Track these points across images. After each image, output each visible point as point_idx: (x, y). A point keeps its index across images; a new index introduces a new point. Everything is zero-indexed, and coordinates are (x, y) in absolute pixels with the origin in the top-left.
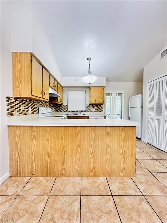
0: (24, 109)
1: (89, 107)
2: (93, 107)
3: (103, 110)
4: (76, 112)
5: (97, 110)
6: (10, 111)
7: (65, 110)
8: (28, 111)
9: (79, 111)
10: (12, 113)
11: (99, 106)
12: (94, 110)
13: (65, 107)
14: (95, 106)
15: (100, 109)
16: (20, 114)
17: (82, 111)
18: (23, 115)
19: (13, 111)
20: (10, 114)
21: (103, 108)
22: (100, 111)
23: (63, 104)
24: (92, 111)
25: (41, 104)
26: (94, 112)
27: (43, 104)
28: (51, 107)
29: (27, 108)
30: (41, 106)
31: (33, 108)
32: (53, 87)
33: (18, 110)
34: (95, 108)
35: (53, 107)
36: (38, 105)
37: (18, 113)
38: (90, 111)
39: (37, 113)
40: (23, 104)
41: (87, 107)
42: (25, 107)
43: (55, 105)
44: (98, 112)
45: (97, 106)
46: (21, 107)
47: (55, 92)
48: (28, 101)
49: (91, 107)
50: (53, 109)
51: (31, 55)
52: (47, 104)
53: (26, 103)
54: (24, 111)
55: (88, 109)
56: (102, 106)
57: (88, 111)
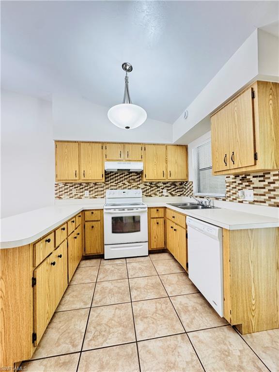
1: (234, 185)
2: (245, 184)
5: (262, 198)
6: (58, 195)
8: (84, 195)
10: (61, 196)
11: (272, 178)
12: (249, 194)
14: (255, 181)
15: (277, 193)
16: (70, 197)
18: (75, 198)
19: (62, 195)
20: (58, 198)
23: (189, 181)
24: (241, 200)
25: (115, 185)
26: (250, 203)
27: (121, 184)
28: (154, 188)
29: (82, 192)
30: (115, 187)
31: (94, 192)
32: (120, 159)
33: (68, 194)
34: (254, 188)
35: (162, 187)
36: (107, 186)
37: (68, 197)
38: (238, 200)
39: (103, 198)
40: (75, 188)
41: (228, 184)
42: (77, 191)
43: (174, 184)
44: (267, 204)
45: (262, 179)
46: (73, 191)
47: (132, 163)
48: (84, 184)
49: (239, 184)
50: (161, 190)
51: (56, 141)
52: (135, 184)
53: (80, 186)
54: (77, 195)
55: (232, 192)
57: (231, 199)
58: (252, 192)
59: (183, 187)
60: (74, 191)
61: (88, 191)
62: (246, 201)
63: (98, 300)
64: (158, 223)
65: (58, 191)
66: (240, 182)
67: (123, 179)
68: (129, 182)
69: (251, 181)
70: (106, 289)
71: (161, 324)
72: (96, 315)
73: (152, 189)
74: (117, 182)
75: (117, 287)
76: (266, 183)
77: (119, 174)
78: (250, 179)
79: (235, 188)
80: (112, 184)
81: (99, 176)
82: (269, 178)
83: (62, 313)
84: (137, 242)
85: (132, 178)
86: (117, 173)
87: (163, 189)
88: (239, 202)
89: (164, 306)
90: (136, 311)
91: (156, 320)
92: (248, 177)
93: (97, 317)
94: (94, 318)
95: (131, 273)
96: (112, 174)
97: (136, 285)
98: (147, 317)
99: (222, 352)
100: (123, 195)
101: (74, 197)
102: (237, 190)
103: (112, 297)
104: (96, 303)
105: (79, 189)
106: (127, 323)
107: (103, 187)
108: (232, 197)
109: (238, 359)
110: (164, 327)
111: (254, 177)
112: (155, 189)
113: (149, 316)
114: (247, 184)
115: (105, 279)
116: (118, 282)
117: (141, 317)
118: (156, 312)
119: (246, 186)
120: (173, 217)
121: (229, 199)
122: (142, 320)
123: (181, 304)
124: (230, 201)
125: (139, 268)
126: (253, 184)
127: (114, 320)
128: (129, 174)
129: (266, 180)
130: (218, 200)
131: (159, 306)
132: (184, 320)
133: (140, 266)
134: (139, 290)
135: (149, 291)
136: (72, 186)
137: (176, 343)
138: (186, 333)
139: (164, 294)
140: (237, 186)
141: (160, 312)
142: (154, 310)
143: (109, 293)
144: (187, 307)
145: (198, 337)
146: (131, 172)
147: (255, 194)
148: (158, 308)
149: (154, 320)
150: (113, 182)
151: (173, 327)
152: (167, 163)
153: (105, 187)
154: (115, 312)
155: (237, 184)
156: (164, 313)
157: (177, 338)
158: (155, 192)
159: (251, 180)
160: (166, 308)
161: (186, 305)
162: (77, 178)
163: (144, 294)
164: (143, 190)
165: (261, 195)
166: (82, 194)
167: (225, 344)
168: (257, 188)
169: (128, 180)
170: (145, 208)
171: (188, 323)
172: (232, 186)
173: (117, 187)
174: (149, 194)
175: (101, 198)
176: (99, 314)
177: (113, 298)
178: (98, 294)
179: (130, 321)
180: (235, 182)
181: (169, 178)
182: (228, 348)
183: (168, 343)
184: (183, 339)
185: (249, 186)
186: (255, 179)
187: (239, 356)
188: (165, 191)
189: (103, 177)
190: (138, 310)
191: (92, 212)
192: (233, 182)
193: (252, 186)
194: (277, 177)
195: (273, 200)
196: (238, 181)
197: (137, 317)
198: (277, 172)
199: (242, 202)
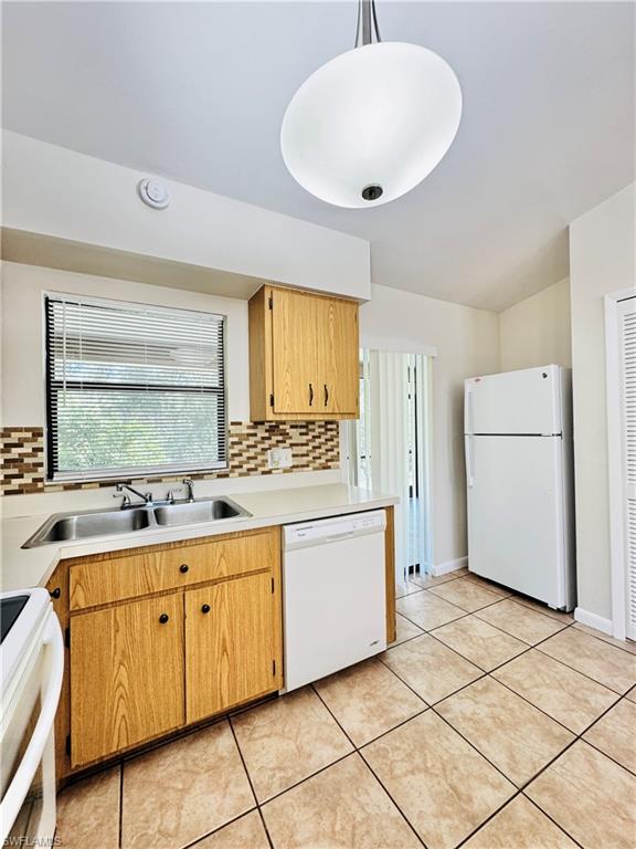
1: (251, 441)
2: (275, 439)
3: (336, 458)
4: (143, 488)
5: (304, 460)
7: (28, 479)
9: (173, 475)
11: (318, 430)
12: (282, 456)
13: (27, 449)
14: (292, 432)
15: (323, 450)
17: (198, 476)
21: (340, 439)
22: (322, 461)
24: (266, 469)
26: (285, 471)
34: (292, 445)
38: (261, 469)
41: (236, 439)
44: (310, 468)
45: (304, 430)
49: (263, 438)
55: (246, 455)
56: (331, 430)
57: (244, 470)
58: (290, 452)
62: (278, 469)
66: (267, 435)
69: (288, 434)
71: (447, 752)
76: (310, 437)
78: (285, 430)
79: (255, 446)
82: (314, 430)
88: (264, 473)
90: (457, 828)
92: (281, 427)
98: (453, 788)
102: (258, 450)
106: (509, 838)
108: (246, 466)
111: (292, 427)
113: (443, 782)
114: (280, 438)
117: (462, 804)
118: (426, 770)
119: (278, 442)
121: (238, 471)
124: (241, 475)
126: (291, 438)
129: (310, 433)
130: (204, 478)
131: (400, 769)
140: (260, 443)
141: (418, 760)
142: (421, 776)
147: (294, 456)
148: (410, 769)
149: (448, 768)
155: (258, 438)
159: (287, 431)
160: (397, 748)
165: (303, 455)
168: (297, 445)
172: (245, 443)
179: (494, 830)
180: (255, 435)
185: (284, 442)
186: (294, 430)
190: (448, 821)
192: (249, 435)
193: (288, 442)
194: (323, 430)
195: (318, 461)
196: (261, 432)
197: (471, 818)
198: (323, 423)
199: (269, 472)
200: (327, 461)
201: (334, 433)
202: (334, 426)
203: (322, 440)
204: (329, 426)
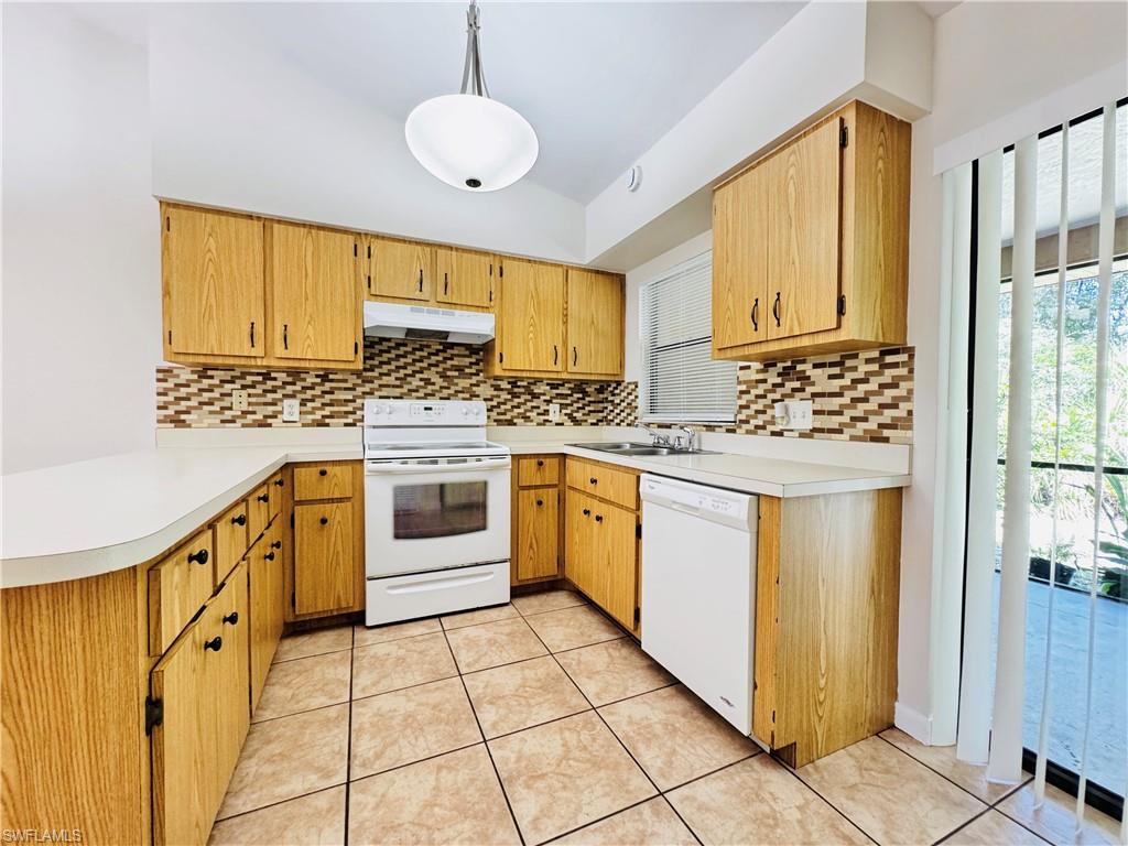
0: (249, 404)
1: (760, 389)
2: (790, 385)
3: (906, 422)
5: (834, 421)
6: (171, 411)
7: (632, 417)
8: (281, 413)
10: (183, 417)
11: (863, 369)
12: (800, 412)
13: (634, 396)
14: (818, 375)
15: (873, 405)
16: (223, 421)
17: (711, 428)
18: (244, 426)
19: (187, 412)
20: (171, 422)
21: (917, 384)
22: (872, 425)
23: (627, 380)
24: (777, 428)
25: (398, 383)
26: (802, 435)
27: (415, 382)
28: (522, 400)
29: (274, 404)
30: (397, 392)
31: (317, 404)
32: (417, 294)
33: (216, 408)
34: (814, 395)
35: (548, 398)
36: (367, 388)
37: (216, 420)
38: (770, 428)
39: (354, 425)
40: (244, 387)
41: (744, 388)
42: (253, 400)
43: (580, 387)
44: (845, 436)
45: (836, 370)
46: (235, 399)
47: (458, 312)
48: (282, 377)
49: (775, 385)
50: (544, 407)
51: (166, 204)
52: (464, 383)
53: (263, 383)
54: (254, 413)
55: (754, 407)
56: (895, 365)
57: (751, 427)
58: (809, 406)
59: (606, 400)
60: (240, 400)
61: (296, 403)
62: (792, 430)
63: (371, 754)
64: (540, 503)
65: (170, 398)
67: (425, 365)
68: (443, 376)
69: (808, 378)
70: (392, 718)
71: (589, 786)
72: (372, 801)
73: (516, 400)
74: (402, 373)
75: (427, 704)
76: (846, 381)
77: (409, 349)
78: (804, 371)
79: (764, 397)
80: (385, 380)
81: (341, 349)
82: (855, 369)
83: (237, 820)
84: (477, 565)
85: (455, 362)
86: (405, 345)
87: (548, 402)
88: (774, 434)
89: (585, 736)
90: (506, 764)
91: (570, 777)
92: (800, 367)
93: (377, 806)
94: (366, 814)
95: (464, 658)
96: (385, 345)
97: (489, 690)
98: (543, 776)
99: (759, 820)
100: (424, 418)
101: (239, 422)
102: (767, 401)
103: (416, 738)
104: (363, 765)
105: (259, 390)
106: (484, 806)
107: (353, 389)
108: (753, 422)
109: (798, 828)
110: (599, 790)
111: (816, 366)
112: (526, 401)
113: (549, 769)
114: (797, 384)
115: (380, 688)
116: (429, 691)
117: (524, 778)
118: (566, 757)
119: (794, 390)
120: (594, 481)
121: (745, 426)
122: (528, 787)
123: (631, 722)
124: (748, 432)
125: (489, 640)
126: (813, 384)
127: (440, 806)
128: (444, 351)
129: (847, 374)
130: (714, 431)
131: (572, 738)
132: (648, 764)
133: (491, 635)
134: (501, 702)
135: (532, 702)
136: (232, 382)
137: (641, 827)
138: (661, 794)
139: (577, 702)
140: (770, 391)
141: (577, 754)
142: (560, 751)
143: (405, 728)
144: (649, 726)
145: (695, 799)
146: (452, 345)
147: (815, 412)
148: (569, 744)
149: (566, 780)
150: (388, 375)
151: (623, 785)
152: (565, 323)
153: (360, 390)
154: (437, 779)
155: (768, 386)
156: (590, 753)
157: (640, 814)
158: (526, 411)
159: (808, 374)
160: (594, 740)
161: (645, 722)
162: (258, 351)
163: (521, 712)
164: (490, 403)
165: (831, 413)
166: (270, 410)
167: (762, 800)
168: (822, 395)
169: (440, 369)
170: (502, 456)
171: (661, 769)
172: (754, 392)
173: (405, 390)
174: (508, 417)
175: (346, 425)
176: (383, 796)
177: (421, 739)
178: (366, 737)
180: (765, 381)
181: (571, 368)
182: (772, 808)
183: (620, 832)
184: (657, 813)
185: (802, 390)
186: (819, 371)
187: (799, 822)
188: (554, 407)
189: (356, 352)
190: (513, 760)
191: (322, 468)
192: (758, 381)
193: (810, 390)
194: (875, 367)
195: (861, 426)
196: (773, 378)
197: (511, 780)
198: (876, 354)
199: (780, 434)
200: (881, 426)
201: (903, 371)
202: (903, 357)
203: (873, 385)
204: (889, 359)
